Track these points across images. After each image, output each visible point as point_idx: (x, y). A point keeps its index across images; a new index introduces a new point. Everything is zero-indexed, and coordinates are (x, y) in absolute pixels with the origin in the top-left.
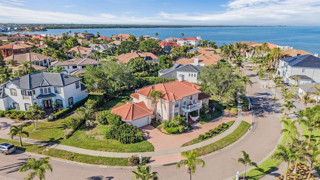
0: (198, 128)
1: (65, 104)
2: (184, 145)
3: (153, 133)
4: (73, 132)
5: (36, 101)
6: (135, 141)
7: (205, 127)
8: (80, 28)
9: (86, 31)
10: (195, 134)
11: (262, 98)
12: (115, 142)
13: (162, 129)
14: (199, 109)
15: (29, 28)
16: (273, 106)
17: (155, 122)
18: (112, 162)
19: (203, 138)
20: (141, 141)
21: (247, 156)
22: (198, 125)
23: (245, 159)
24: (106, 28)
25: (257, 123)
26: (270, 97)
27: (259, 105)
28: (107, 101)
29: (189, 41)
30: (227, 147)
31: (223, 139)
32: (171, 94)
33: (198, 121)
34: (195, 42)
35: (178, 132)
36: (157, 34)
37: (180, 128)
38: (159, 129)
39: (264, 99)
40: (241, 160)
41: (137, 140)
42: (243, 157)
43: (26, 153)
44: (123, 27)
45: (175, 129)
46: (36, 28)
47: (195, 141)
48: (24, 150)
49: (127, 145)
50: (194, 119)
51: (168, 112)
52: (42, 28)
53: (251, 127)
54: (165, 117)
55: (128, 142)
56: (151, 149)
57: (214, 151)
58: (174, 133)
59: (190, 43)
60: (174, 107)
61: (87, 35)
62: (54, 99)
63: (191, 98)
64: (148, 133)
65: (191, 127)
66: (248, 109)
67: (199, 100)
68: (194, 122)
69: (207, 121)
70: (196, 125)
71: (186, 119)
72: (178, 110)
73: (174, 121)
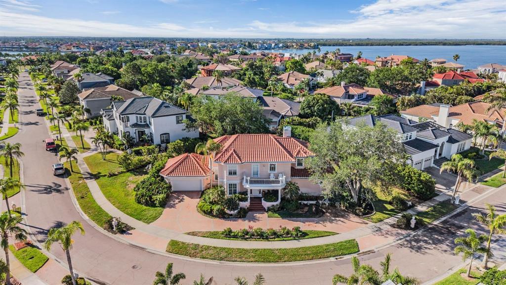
1: (157, 140)
4: (122, 173)
6: (147, 204)
8: (371, 45)
9: (339, 50)
15: (297, 45)
20: (157, 207)
24: (417, 45)
36: (457, 57)
43: (66, 179)
44: (450, 44)
46: (306, 45)
52: (312, 44)
60: (226, 173)
61: (340, 55)
62: (147, 131)
63: (273, 168)
64: (181, 201)
65: (243, 214)
66: (407, 226)
67: (292, 175)
68: (262, 210)
69: (283, 216)
70: (257, 215)
71: (245, 200)
72: (235, 180)
73: (212, 195)
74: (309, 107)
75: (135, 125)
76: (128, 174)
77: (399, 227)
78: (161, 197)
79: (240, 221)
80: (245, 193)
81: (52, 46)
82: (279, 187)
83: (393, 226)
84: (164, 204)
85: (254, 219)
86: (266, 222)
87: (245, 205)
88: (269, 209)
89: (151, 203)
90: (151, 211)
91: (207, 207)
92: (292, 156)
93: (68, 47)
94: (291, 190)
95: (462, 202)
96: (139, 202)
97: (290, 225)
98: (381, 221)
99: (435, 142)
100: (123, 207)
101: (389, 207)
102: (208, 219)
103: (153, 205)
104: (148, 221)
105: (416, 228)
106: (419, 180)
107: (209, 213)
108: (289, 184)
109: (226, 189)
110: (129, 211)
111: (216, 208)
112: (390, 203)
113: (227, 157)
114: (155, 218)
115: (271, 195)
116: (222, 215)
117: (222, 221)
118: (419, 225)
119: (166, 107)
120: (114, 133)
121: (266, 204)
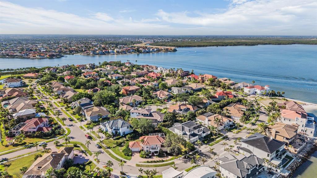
4: (116, 146)
5: (113, 131)
18: (117, 159)
28: (138, 136)
29: (256, 89)
31: (154, 165)
34: (259, 91)
43: (102, 149)
48: (101, 148)
60: (146, 148)
61: (183, 72)
62: (118, 131)
63: (157, 146)
64: (135, 154)
65: (150, 157)
66: (186, 158)
67: (161, 147)
68: (154, 156)
69: (159, 157)
70: (153, 157)
71: (151, 154)
72: (148, 149)
73: (143, 153)
74: (167, 118)
75: (115, 130)
76: (118, 147)
77: (184, 158)
78: (130, 154)
79: (150, 159)
80: (150, 152)
81: (24, 55)
82: (158, 150)
83: (183, 158)
84: (131, 155)
85: (153, 158)
86: (156, 159)
87: (150, 155)
88: (156, 156)
89: (128, 155)
90: (129, 157)
91: (142, 156)
92: (161, 142)
93: (34, 55)
94: (161, 151)
95: (200, 151)
96: (125, 155)
97: (161, 159)
98: (180, 157)
99: (198, 134)
100: (122, 157)
101: (183, 153)
102: (142, 159)
103: (129, 156)
104: (130, 160)
105: (187, 158)
106: (191, 146)
107: (143, 157)
108: (160, 149)
109: (146, 151)
110: (124, 157)
111: (144, 156)
112: (184, 152)
113: (146, 144)
114: (131, 159)
115: (156, 152)
116: (146, 158)
117: (146, 159)
118: (188, 157)
119: (124, 124)
120: (106, 131)
121: (155, 154)
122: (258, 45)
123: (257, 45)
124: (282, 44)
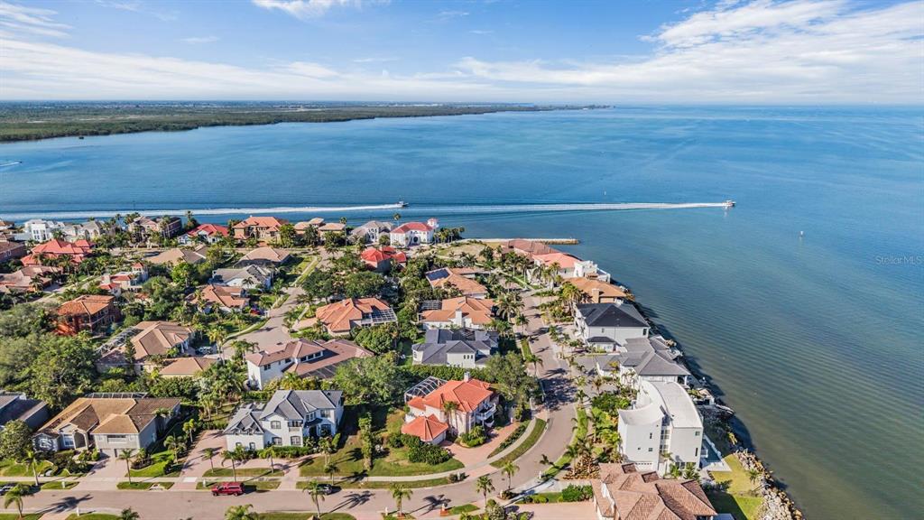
0: (496, 436)
2: (489, 457)
3: (453, 448)
7: (503, 434)
10: (495, 443)
11: (556, 380)
12: (423, 465)
13: (461, 443)
14: (492, 414)
16: (567, 391)
17: (451, 437)
18: (434, 483)
19: (504, 446)
20: (448, 459)
21: (545, 458)
22: (495, 431)
23: (545, 461)
25: (553, 419)
26: (565, 376)
27: (553, 392)
29: (414, 231)
30: (528, 452)
31: (522, 444)
32: (466, 403)
33: (493, 427)
35: (479, 444)
37: (481, 439)
38: (458, 443)
39: (558, 381)
40: (542, 462)
41: (445, 460)
42: (543, 459)
45: (476, 442)
47: (497, 451)
48: (339, 488)
49: (437, 466)
50: (490, 425)
51: (464, 423)
53: (547, 426)
54: (461, 429)
55: (437, 463)
56: (461, 465)
57: (517, 457)
58: (475, 446)
59: (416, 235)
82: (494, 411)
90: (452, 463)
122: (199, 128)
123: (197, 128)
124: (256, 124)
